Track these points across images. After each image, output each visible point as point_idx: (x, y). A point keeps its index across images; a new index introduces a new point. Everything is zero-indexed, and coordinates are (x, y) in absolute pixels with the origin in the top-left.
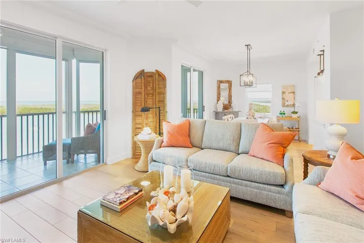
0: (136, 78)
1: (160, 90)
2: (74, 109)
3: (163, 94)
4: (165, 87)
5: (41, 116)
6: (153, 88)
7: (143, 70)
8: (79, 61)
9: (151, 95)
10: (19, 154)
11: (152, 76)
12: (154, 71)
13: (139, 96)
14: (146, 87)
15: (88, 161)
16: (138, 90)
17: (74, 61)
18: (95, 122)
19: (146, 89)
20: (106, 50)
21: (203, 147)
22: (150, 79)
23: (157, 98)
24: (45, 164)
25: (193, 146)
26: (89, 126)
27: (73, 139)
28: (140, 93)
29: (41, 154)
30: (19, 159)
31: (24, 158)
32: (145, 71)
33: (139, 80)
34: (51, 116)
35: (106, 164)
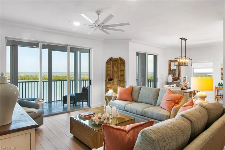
0: (107, 62)
1: (121, 69)
2: (79, 78)
3: (123, 71)
4: (124, 67)
5: (63, 82)
6: (117, 68)
7: (112, 57)
8: (81, 52)
9: (116, 72)
10: (53, 100)
11: (117, 61)
12: (118, 58)
13: (109, 72)
14: (113, 67)
15: (84, 106)
16: (109, 69)
17: (79, 52)
18: (87, 86)
19: (113, 68)
20: (91, 48)
21: (138, 101)
22: (115, 63)
23: (120, 73)
24: (64, 105)
25: (133, 101)
26: (84, 88)
27: (76, 94)
28: (110, 71)
29: (62, 101)
30: (53, 102)
31: (55, 102)
32: (113, 58)
33: (109, 63)
34: (65, 82)
35: (91, 108)
